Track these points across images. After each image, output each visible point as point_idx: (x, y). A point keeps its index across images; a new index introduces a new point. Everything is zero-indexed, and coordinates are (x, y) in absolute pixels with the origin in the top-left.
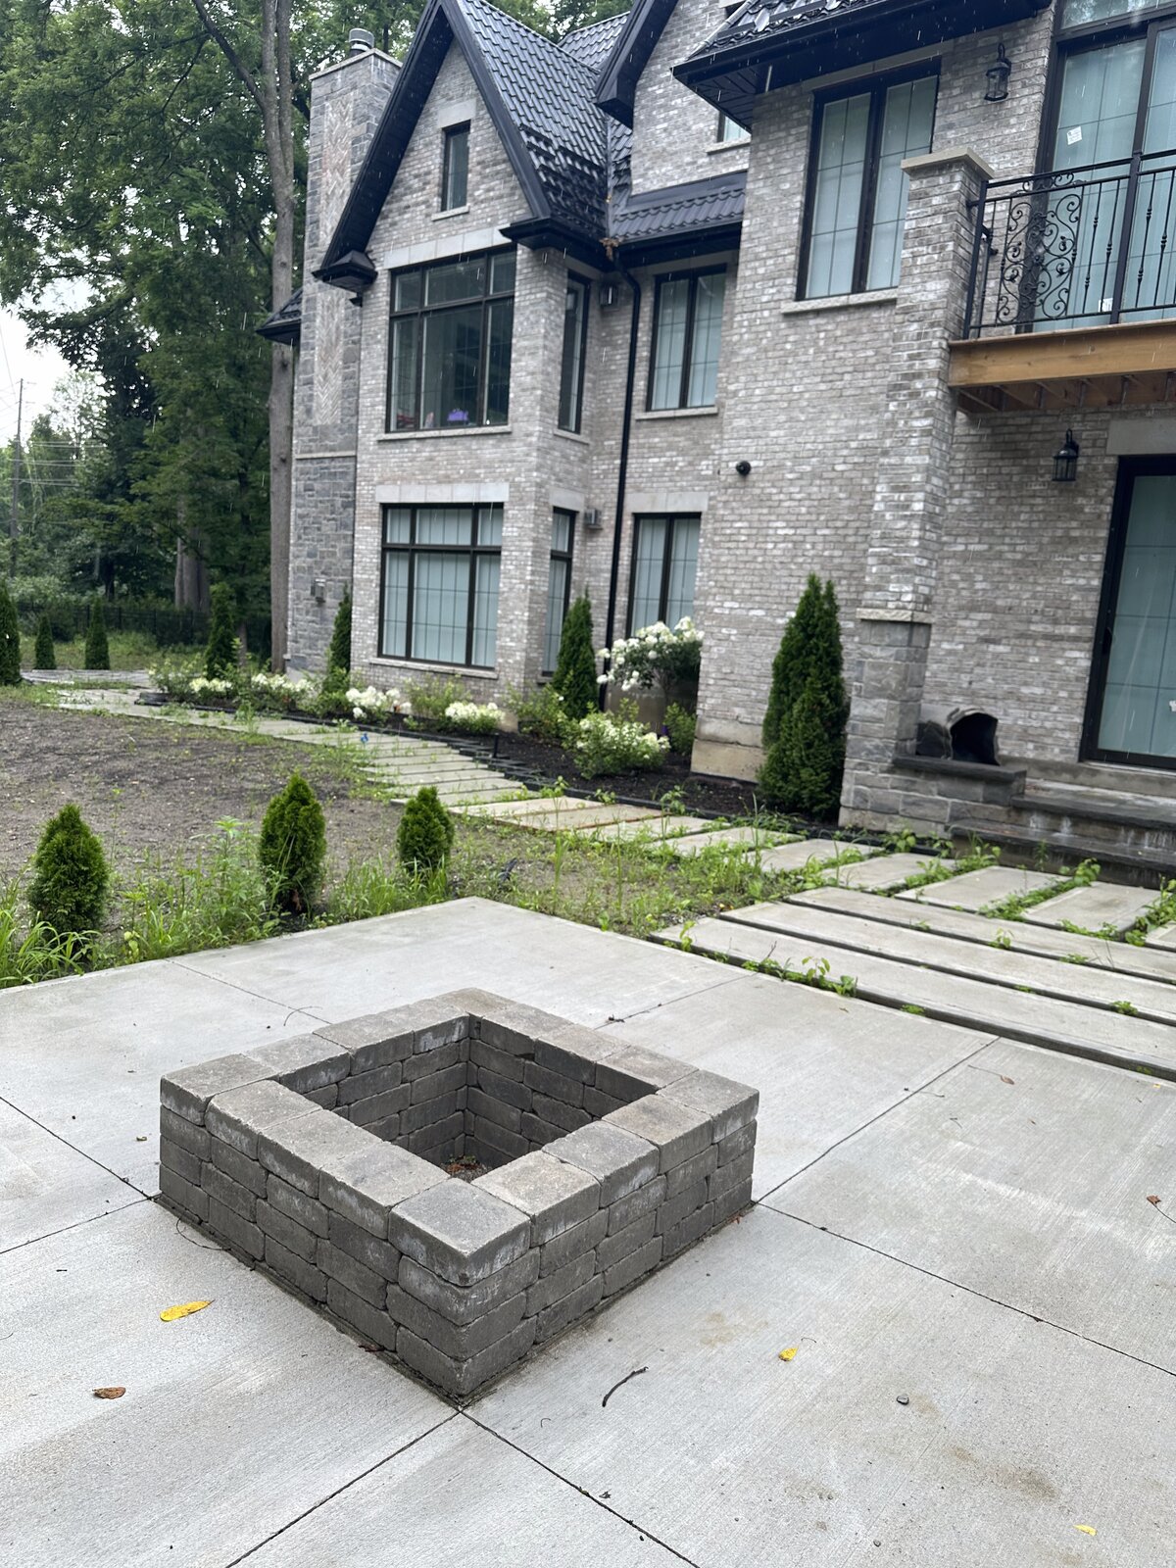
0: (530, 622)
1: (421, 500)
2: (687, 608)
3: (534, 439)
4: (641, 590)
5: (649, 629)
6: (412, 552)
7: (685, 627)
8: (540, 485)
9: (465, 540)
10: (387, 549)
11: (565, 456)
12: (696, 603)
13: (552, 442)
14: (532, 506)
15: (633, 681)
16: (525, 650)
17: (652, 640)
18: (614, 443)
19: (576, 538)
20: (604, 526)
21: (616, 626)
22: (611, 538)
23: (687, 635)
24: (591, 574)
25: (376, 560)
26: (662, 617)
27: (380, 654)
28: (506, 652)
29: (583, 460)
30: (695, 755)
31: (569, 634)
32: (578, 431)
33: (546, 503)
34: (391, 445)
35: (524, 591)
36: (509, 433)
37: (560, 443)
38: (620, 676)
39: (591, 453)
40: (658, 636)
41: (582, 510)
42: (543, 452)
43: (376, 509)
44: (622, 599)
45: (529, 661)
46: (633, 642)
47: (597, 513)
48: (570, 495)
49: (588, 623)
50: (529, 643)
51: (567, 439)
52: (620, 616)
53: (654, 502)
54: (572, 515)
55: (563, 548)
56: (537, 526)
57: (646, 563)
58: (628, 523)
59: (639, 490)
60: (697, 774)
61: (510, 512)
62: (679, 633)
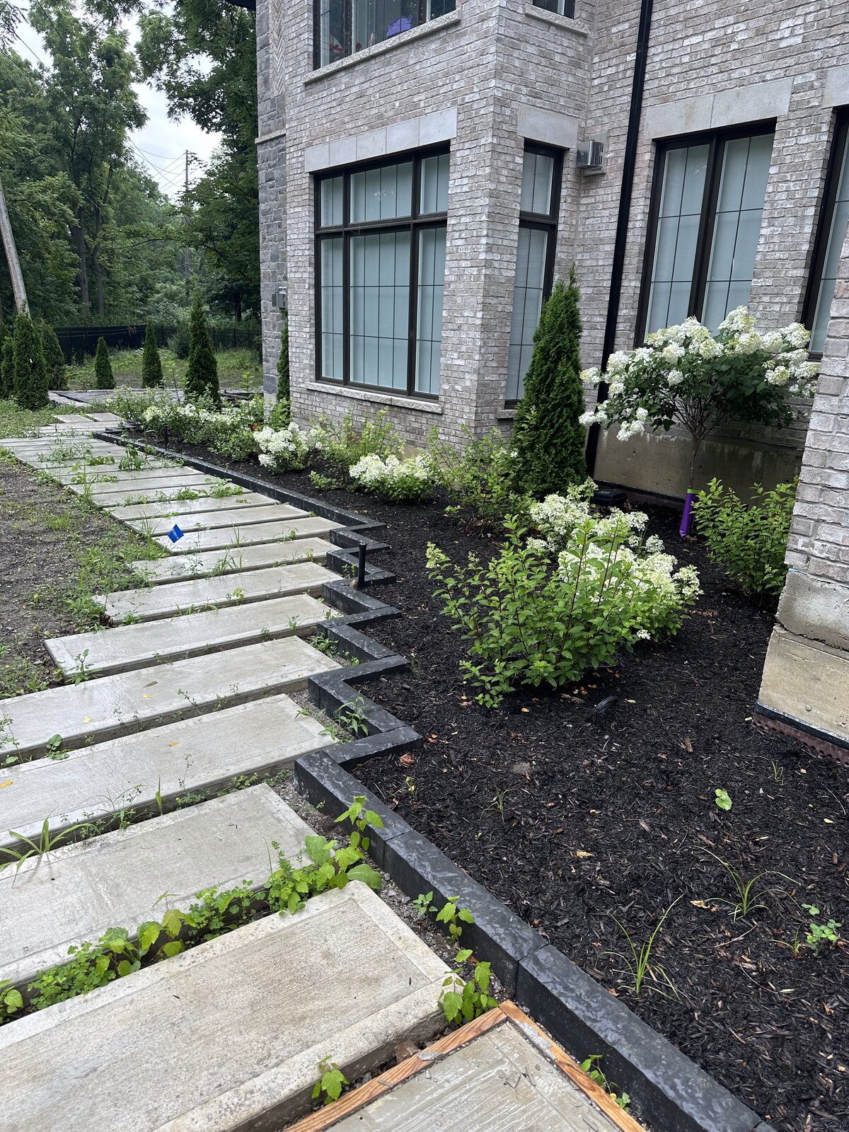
0: (485, 328)
1: (351, 159)
2: (740, 291)
3: (492, 23)
4: (663, 269)
5: (672, 330)
6: (346, 236)
7: (739, 324)
8: (501, 102)
9: (405, 211)
10: (320, 236)
11: (546, 55)
12: (757, 282)
13: (523, 29)
14: (488, 139)
15: (637, 426)
16: (478, 372)
17: (674, 351)
18: (627, 28)
19: (564, 192)
20: (606, 167)
21: (621, 327)
22: (617, 189)
23: (744, 339)
24: (587, 248)
25: (309, 252)
26: (695, 309)
27: (319, 378)
28: (453, 375)
29: (576, 63)
30: (771, 667)
31: (542, 343)
32: (569, 13)
33: (511, 133)
34: (320, 86)
35: (477, 278)
36: (457, 23)
37: (537, 31)
38: (619, 415)
39: (590, 51)
40: (686, 343)
41: (573, 146)
42: (508, 44)
43: (306, 182)
44: (631, 284)
45: (482, 388)
46: (643, 353)
47: (597, 147)
48: (554, 120)
49: (572, 324)
50: (484, 360)
51: (550, 24)
52: (627, 311)
53: (689, 117)
54: (557, 154)
55: (542, 207)
56: (496, 171)
57: (671, 223)
58: (645, 156)
59: (665, 100)
60: (774, 716)
61: (459, 154)
62: (727, 336)
